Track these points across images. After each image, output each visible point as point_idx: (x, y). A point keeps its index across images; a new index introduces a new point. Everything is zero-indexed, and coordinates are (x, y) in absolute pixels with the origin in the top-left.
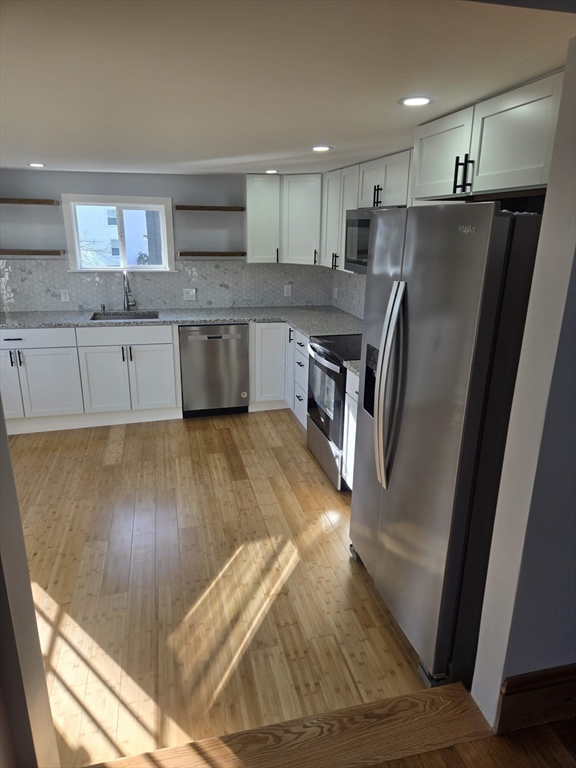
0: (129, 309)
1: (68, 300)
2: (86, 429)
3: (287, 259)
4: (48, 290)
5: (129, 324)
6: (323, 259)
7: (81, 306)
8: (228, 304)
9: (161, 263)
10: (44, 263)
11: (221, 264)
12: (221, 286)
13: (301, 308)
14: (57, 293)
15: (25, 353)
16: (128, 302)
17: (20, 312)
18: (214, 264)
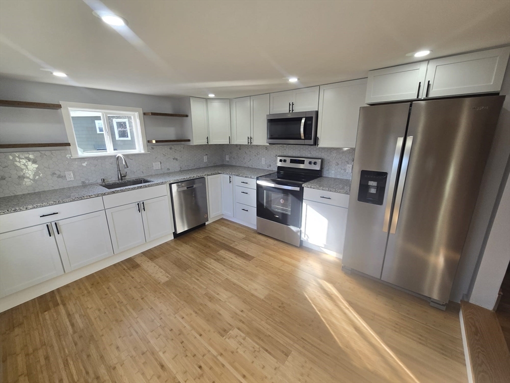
0: (122, 179)
1: (73, 179)
2: (115, 265)
3: (213, 142)
4: (54, 174)
5: (141, 187)
6: (232, 141)
7: (83, 182)
8: (178, 169)
9: (135, 149)
10: (48, 153)
11: (173, 147)
12: (174, 159)
13: (212, 167)
14: (62, 174)
15: (60, 223)
16: (121, 175)
17: (29, 194)
18: (169, 147)
